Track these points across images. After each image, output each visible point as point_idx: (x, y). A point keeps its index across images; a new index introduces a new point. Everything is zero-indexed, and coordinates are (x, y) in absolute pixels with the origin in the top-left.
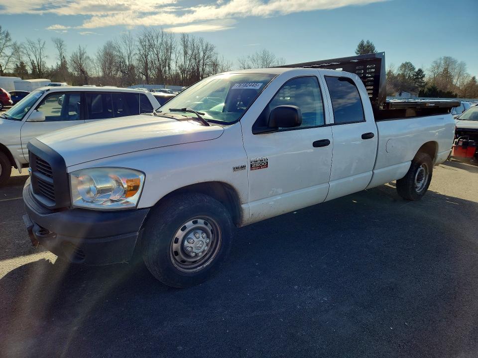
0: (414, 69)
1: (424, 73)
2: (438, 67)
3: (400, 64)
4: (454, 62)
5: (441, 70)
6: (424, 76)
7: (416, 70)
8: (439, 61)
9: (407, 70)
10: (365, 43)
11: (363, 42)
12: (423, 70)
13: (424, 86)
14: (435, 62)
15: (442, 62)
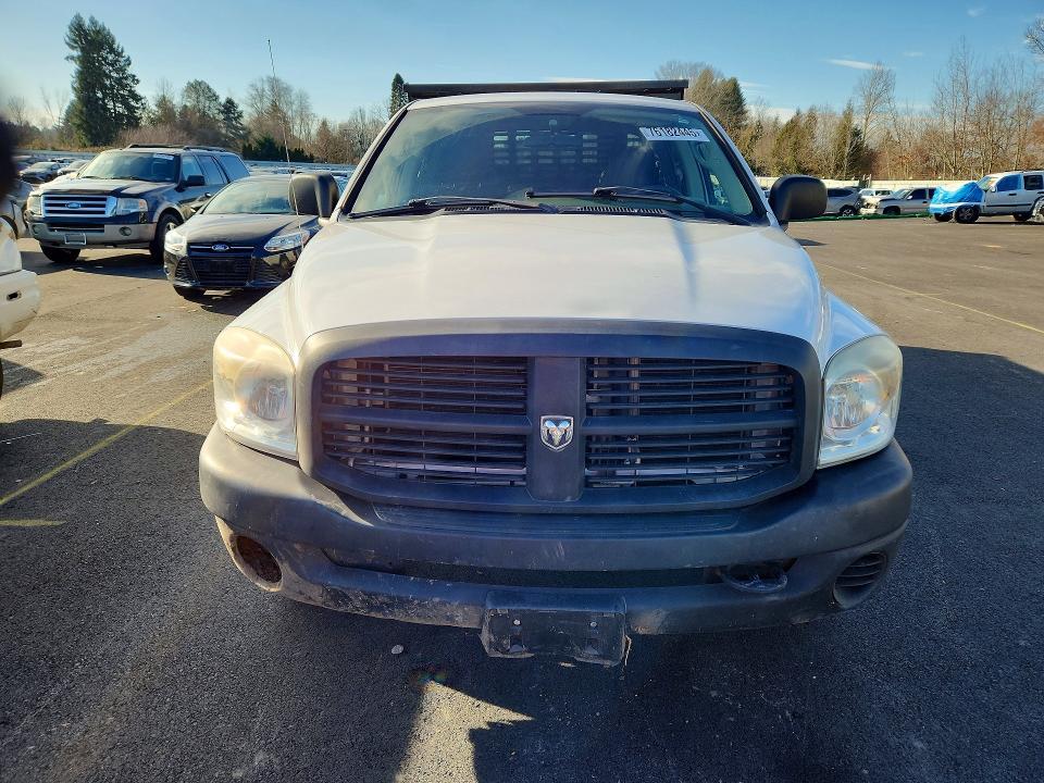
0: (216, 98)
1: (239, 109)
2: (261, 97)
3: (184, 85)
4: (287, 90)
5: (267, 104)
6: (240, 116)
7: (223, 100)
8: (259, 85)
9: (201, 98)
10: (87, 23)
11: (78, 17)
12: (236, 101)
13: (245, 137)
14: (252, 86)
15: (267, 88)
